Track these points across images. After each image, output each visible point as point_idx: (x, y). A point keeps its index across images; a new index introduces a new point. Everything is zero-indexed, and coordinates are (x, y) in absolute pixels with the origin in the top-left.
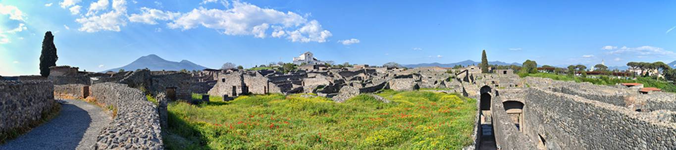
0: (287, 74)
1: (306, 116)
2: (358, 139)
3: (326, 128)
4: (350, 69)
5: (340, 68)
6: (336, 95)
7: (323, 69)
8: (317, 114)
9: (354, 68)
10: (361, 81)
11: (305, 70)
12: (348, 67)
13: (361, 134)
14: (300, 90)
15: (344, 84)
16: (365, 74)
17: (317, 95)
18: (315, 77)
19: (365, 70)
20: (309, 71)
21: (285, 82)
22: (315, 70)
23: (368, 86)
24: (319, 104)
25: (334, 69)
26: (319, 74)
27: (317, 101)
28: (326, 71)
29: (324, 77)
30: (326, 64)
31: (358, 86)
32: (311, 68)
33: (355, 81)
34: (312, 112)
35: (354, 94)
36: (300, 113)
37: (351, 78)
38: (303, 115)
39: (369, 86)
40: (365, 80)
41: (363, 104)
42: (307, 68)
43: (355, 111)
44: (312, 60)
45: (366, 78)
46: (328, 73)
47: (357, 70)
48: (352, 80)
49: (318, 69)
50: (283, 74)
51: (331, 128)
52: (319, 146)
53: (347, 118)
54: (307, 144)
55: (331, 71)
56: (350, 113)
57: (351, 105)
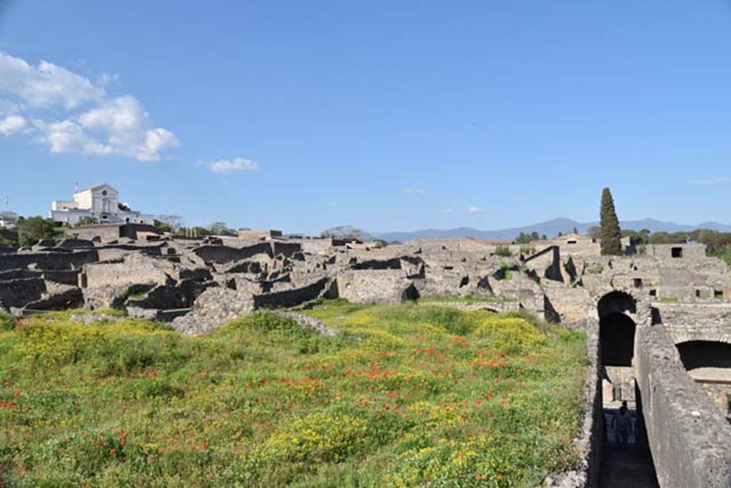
0: (28, 252)
1: (81, 379)
2: (245, 442)
3: (145, 412)
4: (228, 241)
5: (200, 238)
6: (183, 314)
7: (149, 238)
8: (119, 373)
9: (240, 237)
10: (259, 275)
11: (90, 239)
12: (221, 234)
13: (254, 426)
14: (73, 300)
15: (208, 282)
16: (272, 257)
17: (126, 315)
18: (122, 261)
19: (273, 246)
20: (104, 242)
21: (19, 275)
22: (125, 241)
23: (278, 288)
24: (126, 342)
25: (183, 238)
26: (136, 253)
27: (124, 333)
28: (158, 243)
29: (150, 260)
30: (157, 223)
31: (249, 287)
32: (111, 235)
33: (242, 275)
34: (104, 364)
35: (236, 311)
36: (63, 370)
37: (232, 264)
38: (72, 376)
39: (283, 290)
40: (271, 271)
41: (264, 339)
42: (98, 232)
43: (239, 361)
44: (115, 210)
45: (274, 267)
46: (164, 251)
47: (250, 244)
48: (232, 271)
49: (135, 237)
50: (16, 250)
51: (164, 410)
52: (118, 470)
53: (214, 382)
54: (76, 467)
55: (171, 244)
56: (223, 365)
57: (227, 343)
